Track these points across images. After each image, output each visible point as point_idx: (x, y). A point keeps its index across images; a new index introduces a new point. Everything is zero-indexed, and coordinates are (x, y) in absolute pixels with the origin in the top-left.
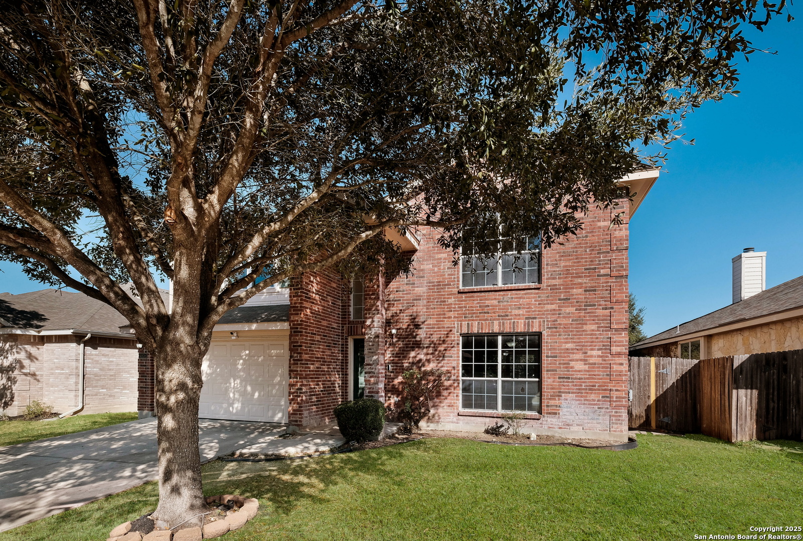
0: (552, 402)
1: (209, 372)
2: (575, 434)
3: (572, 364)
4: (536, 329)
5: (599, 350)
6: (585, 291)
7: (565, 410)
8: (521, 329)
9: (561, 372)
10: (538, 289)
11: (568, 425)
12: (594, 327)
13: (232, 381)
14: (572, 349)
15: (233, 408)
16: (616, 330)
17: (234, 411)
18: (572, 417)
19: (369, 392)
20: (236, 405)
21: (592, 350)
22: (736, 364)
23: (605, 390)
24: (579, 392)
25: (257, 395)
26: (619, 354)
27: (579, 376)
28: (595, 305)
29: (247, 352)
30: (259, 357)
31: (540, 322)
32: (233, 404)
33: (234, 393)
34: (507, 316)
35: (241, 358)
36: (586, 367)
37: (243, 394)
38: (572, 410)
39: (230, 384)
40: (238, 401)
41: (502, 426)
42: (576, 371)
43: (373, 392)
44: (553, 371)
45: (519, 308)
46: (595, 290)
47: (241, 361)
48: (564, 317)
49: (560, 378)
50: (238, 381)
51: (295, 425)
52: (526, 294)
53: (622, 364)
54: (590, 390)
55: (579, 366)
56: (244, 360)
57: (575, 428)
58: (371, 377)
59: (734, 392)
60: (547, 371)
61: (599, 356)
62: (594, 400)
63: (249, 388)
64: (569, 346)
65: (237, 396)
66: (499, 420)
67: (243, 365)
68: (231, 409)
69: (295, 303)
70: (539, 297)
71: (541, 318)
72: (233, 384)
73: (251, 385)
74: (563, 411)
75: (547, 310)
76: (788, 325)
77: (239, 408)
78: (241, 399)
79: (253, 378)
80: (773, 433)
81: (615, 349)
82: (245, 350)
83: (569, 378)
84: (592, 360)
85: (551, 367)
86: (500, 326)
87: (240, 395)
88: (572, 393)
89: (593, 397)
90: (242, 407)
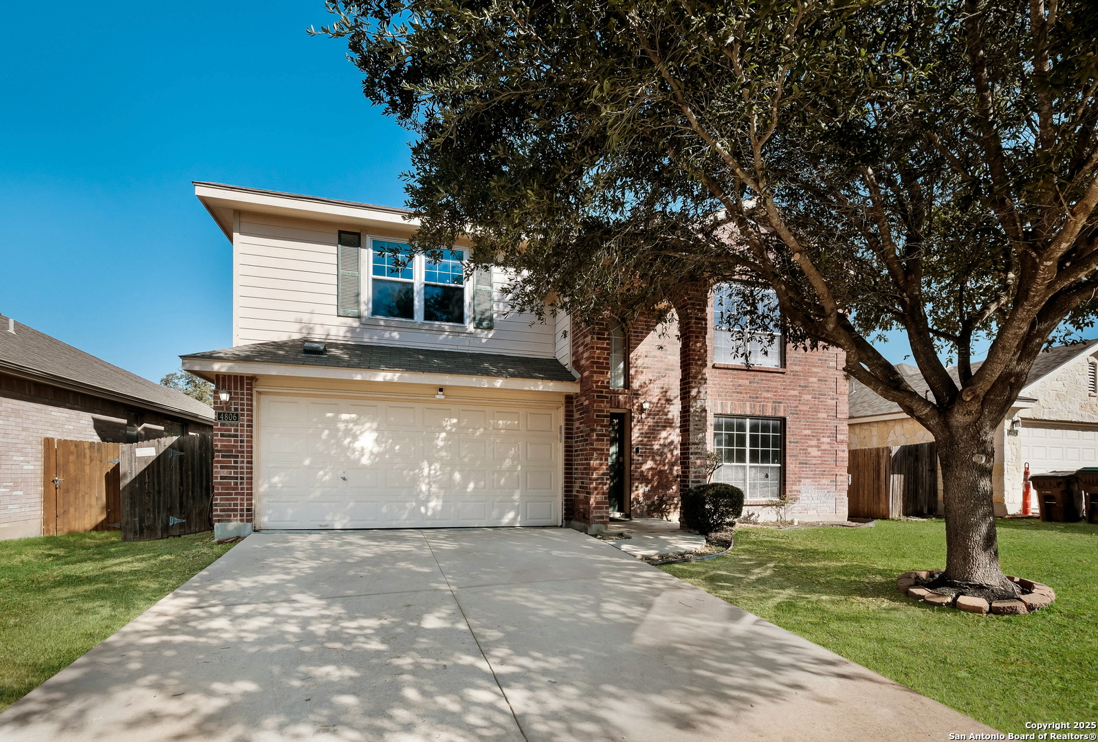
0: (795, 488)
1: (376, 449)
2: (812, 517)
3: (810, 450)
4: (781, 414)
5: (828, 437)
6: (819, 380)
7: (804, 495)
8: (769, 413)
9: (802, 458)
10: (783, 373)
11: (806, 509)
12: (825, 415)
13: (425, 464)
14: (809, 436)
15: (427, 509)
16: (840, 419)
17: (430, 513)
18: (809, 502)
19: (695, 477)
20: (432, 504)
21: (823, 437)
22: (893, 454)
23: (833, 475)
24: (814, 477)
25: (471, 486)
26: (842, 442)
27: (814, 462)
28: (825, 395)
29: (455, 421)
30: (475, 429)
31: (784, 407)
32: (427, 501)
33: (429, 484)
34: (757, 398)
35: (443, 429)
36: (819, 453)
37: (447, 485)
38: (809, 495)
39: (422, 469)
40: (438, 497)
41: (753, 514)
42: (812, 457)
43: (699, 477)
44: (795, 456)
45: (768, 391)
46: (826, 381)
47: (443, 435)
48: (803, 404)
49: (800, 463)
50: (437, 466)
51: (601, 523)
52: (774, 377)
53: (844, 451)
54: (822, 475)
55: (814, 452)
56: (449, 433)
57: (811, 512)
58: (697, 459)
59: (892, 476)
60: (790, 456)
61: (828, 443)
62: (824, 485)
63: (457, 476)
64: (807, 432)
65: (434, 489)
66: (750, 508)
67: (445, 439)
68: (423, 510)
69: (599, 358)
70: (784, 381)
71: (786, 403)
72: (426, 471)
73: (461, 471)
74: (802, 496)
75: (790, 396)
76: (891, 424)
77: (439, 508)
78: (442, 492)
79: (466, 460)
80: (910, 509)
81: (840, 437)
82: (451, 417)
83: (806, 464)
84: (824, 447)
85: (795, 452)
86: (751, 408)
87: (440, 488)
88: (810, 478)
89: (824, 481)
90: (443, 506)
